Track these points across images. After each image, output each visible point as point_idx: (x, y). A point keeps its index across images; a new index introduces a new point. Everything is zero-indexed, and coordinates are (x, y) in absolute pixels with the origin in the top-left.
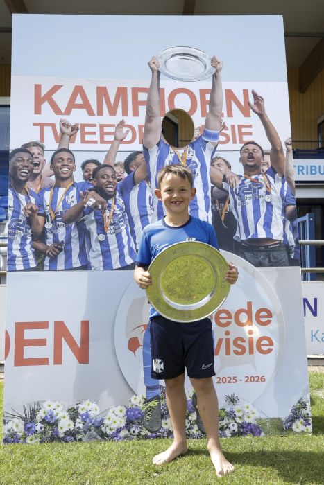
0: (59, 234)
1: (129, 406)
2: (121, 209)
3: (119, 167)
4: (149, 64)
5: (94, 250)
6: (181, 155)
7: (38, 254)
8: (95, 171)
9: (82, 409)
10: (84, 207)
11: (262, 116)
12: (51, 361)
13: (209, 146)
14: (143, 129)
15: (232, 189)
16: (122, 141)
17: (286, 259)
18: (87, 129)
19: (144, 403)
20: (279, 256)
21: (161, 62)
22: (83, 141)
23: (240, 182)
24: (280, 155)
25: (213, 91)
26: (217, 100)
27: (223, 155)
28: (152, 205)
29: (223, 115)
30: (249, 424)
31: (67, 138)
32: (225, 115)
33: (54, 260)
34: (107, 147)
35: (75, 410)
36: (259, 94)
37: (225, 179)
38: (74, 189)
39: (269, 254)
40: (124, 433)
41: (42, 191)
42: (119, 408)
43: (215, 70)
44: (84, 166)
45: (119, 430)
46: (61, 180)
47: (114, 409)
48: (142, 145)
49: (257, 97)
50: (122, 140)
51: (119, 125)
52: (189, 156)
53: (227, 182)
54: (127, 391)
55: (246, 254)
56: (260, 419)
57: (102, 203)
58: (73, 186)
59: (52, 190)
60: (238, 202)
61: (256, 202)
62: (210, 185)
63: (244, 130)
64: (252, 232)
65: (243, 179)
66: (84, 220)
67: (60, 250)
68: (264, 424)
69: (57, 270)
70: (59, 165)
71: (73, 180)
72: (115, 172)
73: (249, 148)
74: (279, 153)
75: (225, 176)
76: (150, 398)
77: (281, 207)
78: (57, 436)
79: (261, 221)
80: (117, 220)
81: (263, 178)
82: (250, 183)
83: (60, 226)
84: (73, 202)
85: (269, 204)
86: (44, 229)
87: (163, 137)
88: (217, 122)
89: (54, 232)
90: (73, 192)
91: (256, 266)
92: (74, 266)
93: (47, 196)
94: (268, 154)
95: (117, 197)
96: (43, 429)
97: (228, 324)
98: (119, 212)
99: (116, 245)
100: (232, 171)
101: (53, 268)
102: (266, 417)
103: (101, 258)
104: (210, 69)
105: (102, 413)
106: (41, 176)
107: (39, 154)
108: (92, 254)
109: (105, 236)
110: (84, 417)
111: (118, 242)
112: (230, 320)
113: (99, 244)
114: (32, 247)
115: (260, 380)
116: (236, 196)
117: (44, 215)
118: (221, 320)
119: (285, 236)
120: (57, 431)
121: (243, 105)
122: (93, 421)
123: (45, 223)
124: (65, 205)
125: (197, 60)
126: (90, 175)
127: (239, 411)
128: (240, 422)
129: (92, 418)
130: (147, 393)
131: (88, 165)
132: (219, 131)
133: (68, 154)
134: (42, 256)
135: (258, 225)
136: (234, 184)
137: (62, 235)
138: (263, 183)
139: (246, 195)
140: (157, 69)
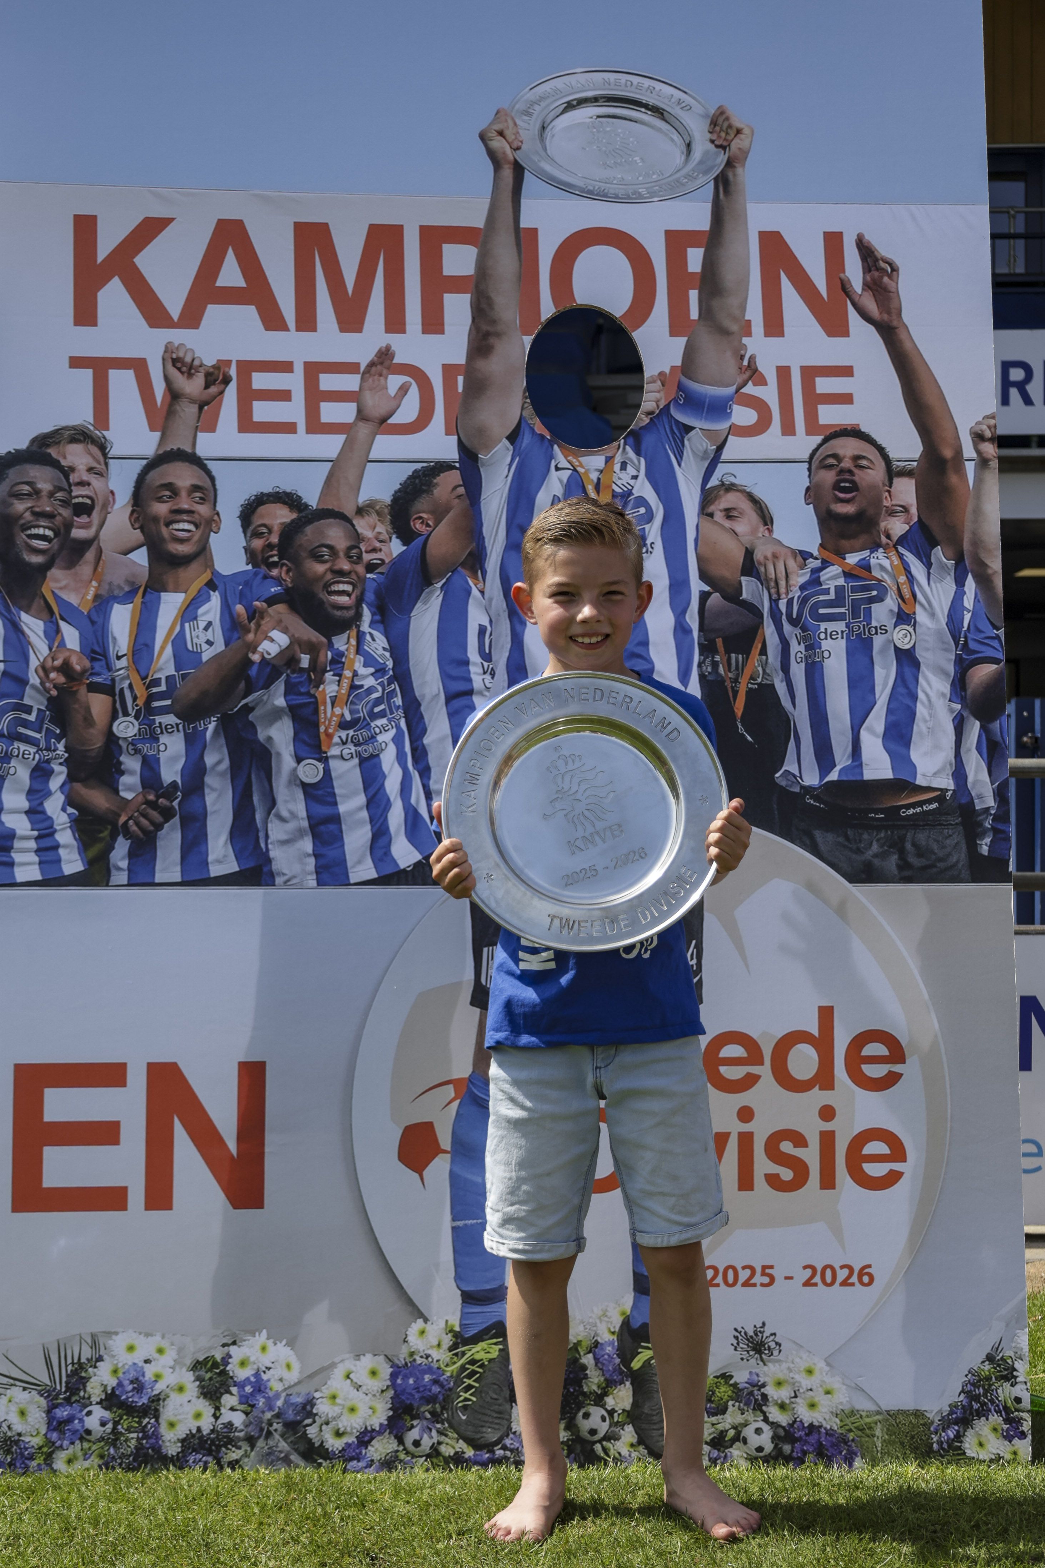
0: (163, 756)
1: (402, 1356)
2: (380, 671)
3: (373, 518)
4: (482, 137)
5: (285, 814)
6: (594, 476)
7: (91, 827)
8: (289, 532)
9: (243, 1364)
10: (251, 663)
11: (891, 332)
12: (137, 1196)
14: (460, 379)
15: (774, 602)
16: (382, 424)
17: (960, 856)
18: (261, 381)
20: (935, 847)
21: (527, 129)
22: (247, 424)
23: (801, 577)
24: (953, 479)
25: (715, 237)
26: (729, 275)
27: (743, 476)
28: (487, 657)
29: (747, 329)
30: (812, 1429)
31: (189, 411)
32: (758, 327)
33: (144, 848)
35: (215, 1365)
36: (883, 249)
37: (750, 567)
38: (215, 599)
39: (902, 839)
40: (381, 1448)
41: (103, 604)
42: (367, 1361)
43: (721, 159)
44: (248, 514)
45: (366, 1437)
46: (167, 564)
47: (349, 1364)
48: (455, 438)
49: (876, 260)
50: (383, 420)
51: (372, 364)
52: (621, 479)
53: (758, 578)
54: (398, 1308)
55: (818, 835)
56: (852, 1413)
57: (312, 649)
58: (211, 585)
59: (138, 599)
60: (797, 649)
61: (861, 649)
62: (697, 586)
63: (824, 385)
64: (842, 759)
65: (817, 563)
66: (248, 709)
67: (167, 814)
68: (866, 1430)
69: (153, 884)
70: (161, 509)
71: (209, 564)
72: (358, 538)
73: (841, 452)
74: (951, 469)
75: (749, 554)
76: (472, 1332)
77: (951, 669)
78: (157, 1449)
79: (877, 720)
80: (363, 713)
81: (886, 563)
82: (841, 581)
83: (166, 729)
84: (210, 643)
85: (908, 659)
86: (111, 739)
87: (529, 411)
88: (729, 354)
89: (145, 748)
90: (212, 609)
91: (854, 878)
92: (215, 871)
93: (121, 621)
94: (910, 473)
95: (365, 627)
96: (110, 1426)
97: (750, 1081)
98: (370, 682)
99: (361, 799)
101: (142, 877)
102: (873, 1408)
103: (307, 845)
104: (706, 153)
105: (311, 1377)
106: (100, 551)
107: (90, 469)
108: (276, 831)
109: (321, 766)
110: (248, 1389)
111: (366, 789)
112: (754, 1070)
113: (300, 795)
114: (70, 802)
115: (854, 1279)
116: (787, 627)
117: (108, 689)
118: (723, 1069)
119: (960, 773)
120: (157, 1436)
121: (824, 292)
122: (279, 1403)
123: (114, 717)
124: (183, 653)
125: (660, 122)
126: (270, 546)
127: (779, 1384)
128: (783, 1419)
129: (277, 1396)
130: (464, 1315)
131: (262, 509)
132: (733, 389)
133: (195, 468)
134: (105, 834)
135: (864, 734)
136: (782, 583)
137: (174, 759)
138: (888, 580)
139: (823, 626)
140: (511, 157)
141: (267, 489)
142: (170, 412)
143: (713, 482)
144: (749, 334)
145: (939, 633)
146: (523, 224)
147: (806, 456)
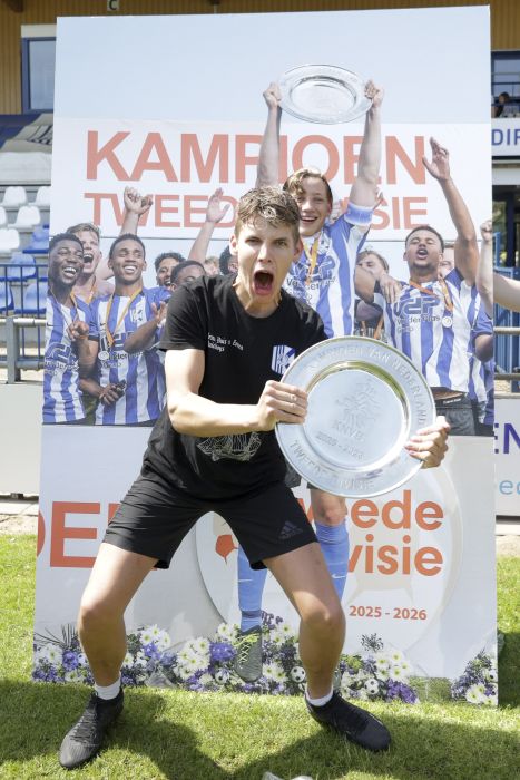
0: (119, 369)
1: (215, 639)
3: (212, 265)
4: (264, 95)
6: (309, 247)
7: (89, 399)
8: (176, 271)
9: (146, 638)
10: (156, 328)
11: (444, 182)
13: (356, 232)
15: (388, 304)
17: (470, 423)
18: (165, 204)
19: (238, 636)
20: (459, 419)
21: (284, 91)
22: (159, 223)
23: (401, 294)
24: (472, 250)
25: (366, 139)
26: (371, 155)
29: (379, 180)
30: (397, 684)
31: (134, 217)
32: (384, 179)
33: (110, 409)
34: (195, 232)
35: (135, 638)
37: (378, 289)
38: (143, 299)
40: (206, 679)
41: (95, 302)
42: (200, 640)
43: (370, 103)
44: (158, 263)
45: (198, 675)
46: (123, 283)
47: (192, 641)
49: (438, 149)
50: (218, 222)
51: (214, 196)
52: (321, 249)
53: (381, 293)
54: (214, 617)
56: (415, 677)
58: (142, 294)
59: (111, 299)
60: (398, 326)
61: (427, 327)
62: (354, 297)
63: (413, 206)
65: (408, 287)
66: (155, 348)
67: (120, 394)
68: (421, 686)
70: (121, 260)
71: (141, 284)
72: (206, 273)
73: (420, 236)
74: (470, 245)
75: (378, 283)
76: (246, 629)
77: (468, 337)
79: (434, 360)
81: (440, 288)
82: (419, 296)
83: (121, 357)
84: (140, 319)
85: (448, 332)
86: (97, 360)
88: (371, 193)
89: (112, 365)
90: (141, 305)
92: (140, 420)
93: (103, 309)
94: (451, 247)
97: (372, 523)
100: (390, 273)
101: (109, 422)
102: (425, 676)
104: (363, 102)
105: (175, 646)
106: (95, 278)
107: (92, 243)
110: (149, 650)
112: (374, 518)
114: (79, 388)
115: (417, 616)
116: (394, 316)
117: (97, 339)
118: (361, 517)
119: (471, 385)
121: (414, 163)
122: (162, 657)
123: (99, 351)
124: (129, 324)
125: (342, 87)
126: (167, 277)
127: (382, 662)
128: (384, 678)
129: (161, 653)
130: (243, 622)
131: (164, 260)
132: (371, 208)
133: (136, 242)
134: (94, 403)
135: (428, 366)
136: (392, 297)
137: (124, 370)
138: (441, 296)
139: (410, 316)
140: (276, 103)
141: (167, 252)
142: (126, 218)
143: (362, 250)
144: (380, 183)
145: (464, 320)
146: (281, 133)
147: (405, 238)
